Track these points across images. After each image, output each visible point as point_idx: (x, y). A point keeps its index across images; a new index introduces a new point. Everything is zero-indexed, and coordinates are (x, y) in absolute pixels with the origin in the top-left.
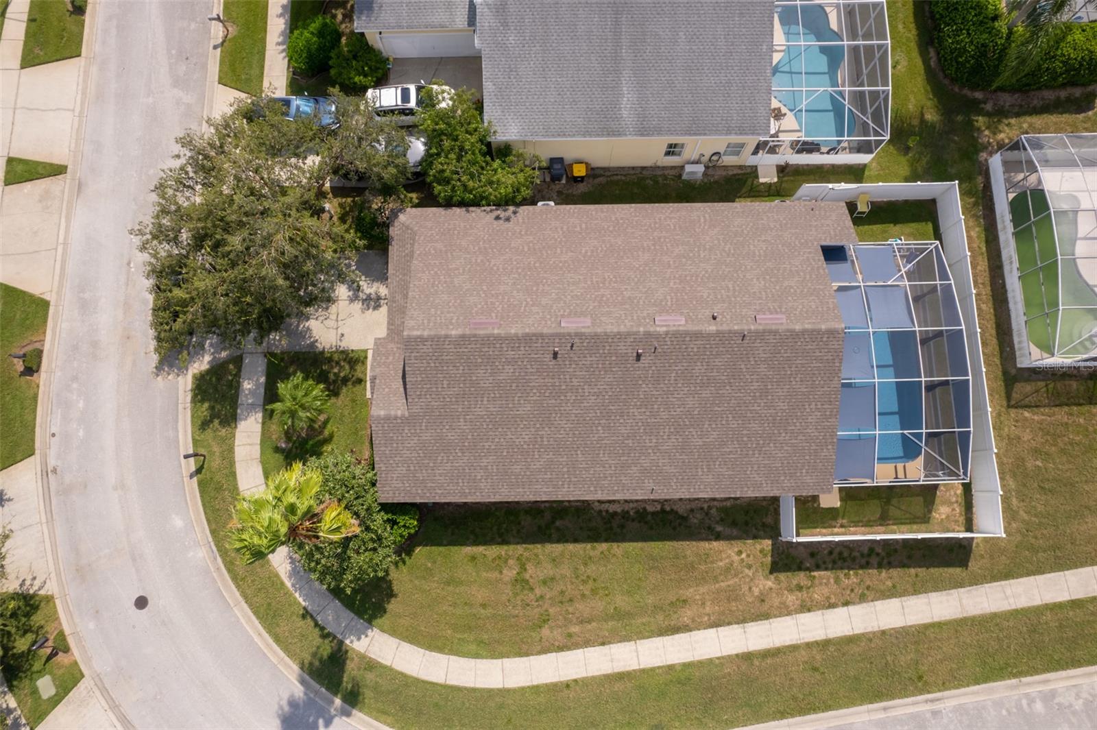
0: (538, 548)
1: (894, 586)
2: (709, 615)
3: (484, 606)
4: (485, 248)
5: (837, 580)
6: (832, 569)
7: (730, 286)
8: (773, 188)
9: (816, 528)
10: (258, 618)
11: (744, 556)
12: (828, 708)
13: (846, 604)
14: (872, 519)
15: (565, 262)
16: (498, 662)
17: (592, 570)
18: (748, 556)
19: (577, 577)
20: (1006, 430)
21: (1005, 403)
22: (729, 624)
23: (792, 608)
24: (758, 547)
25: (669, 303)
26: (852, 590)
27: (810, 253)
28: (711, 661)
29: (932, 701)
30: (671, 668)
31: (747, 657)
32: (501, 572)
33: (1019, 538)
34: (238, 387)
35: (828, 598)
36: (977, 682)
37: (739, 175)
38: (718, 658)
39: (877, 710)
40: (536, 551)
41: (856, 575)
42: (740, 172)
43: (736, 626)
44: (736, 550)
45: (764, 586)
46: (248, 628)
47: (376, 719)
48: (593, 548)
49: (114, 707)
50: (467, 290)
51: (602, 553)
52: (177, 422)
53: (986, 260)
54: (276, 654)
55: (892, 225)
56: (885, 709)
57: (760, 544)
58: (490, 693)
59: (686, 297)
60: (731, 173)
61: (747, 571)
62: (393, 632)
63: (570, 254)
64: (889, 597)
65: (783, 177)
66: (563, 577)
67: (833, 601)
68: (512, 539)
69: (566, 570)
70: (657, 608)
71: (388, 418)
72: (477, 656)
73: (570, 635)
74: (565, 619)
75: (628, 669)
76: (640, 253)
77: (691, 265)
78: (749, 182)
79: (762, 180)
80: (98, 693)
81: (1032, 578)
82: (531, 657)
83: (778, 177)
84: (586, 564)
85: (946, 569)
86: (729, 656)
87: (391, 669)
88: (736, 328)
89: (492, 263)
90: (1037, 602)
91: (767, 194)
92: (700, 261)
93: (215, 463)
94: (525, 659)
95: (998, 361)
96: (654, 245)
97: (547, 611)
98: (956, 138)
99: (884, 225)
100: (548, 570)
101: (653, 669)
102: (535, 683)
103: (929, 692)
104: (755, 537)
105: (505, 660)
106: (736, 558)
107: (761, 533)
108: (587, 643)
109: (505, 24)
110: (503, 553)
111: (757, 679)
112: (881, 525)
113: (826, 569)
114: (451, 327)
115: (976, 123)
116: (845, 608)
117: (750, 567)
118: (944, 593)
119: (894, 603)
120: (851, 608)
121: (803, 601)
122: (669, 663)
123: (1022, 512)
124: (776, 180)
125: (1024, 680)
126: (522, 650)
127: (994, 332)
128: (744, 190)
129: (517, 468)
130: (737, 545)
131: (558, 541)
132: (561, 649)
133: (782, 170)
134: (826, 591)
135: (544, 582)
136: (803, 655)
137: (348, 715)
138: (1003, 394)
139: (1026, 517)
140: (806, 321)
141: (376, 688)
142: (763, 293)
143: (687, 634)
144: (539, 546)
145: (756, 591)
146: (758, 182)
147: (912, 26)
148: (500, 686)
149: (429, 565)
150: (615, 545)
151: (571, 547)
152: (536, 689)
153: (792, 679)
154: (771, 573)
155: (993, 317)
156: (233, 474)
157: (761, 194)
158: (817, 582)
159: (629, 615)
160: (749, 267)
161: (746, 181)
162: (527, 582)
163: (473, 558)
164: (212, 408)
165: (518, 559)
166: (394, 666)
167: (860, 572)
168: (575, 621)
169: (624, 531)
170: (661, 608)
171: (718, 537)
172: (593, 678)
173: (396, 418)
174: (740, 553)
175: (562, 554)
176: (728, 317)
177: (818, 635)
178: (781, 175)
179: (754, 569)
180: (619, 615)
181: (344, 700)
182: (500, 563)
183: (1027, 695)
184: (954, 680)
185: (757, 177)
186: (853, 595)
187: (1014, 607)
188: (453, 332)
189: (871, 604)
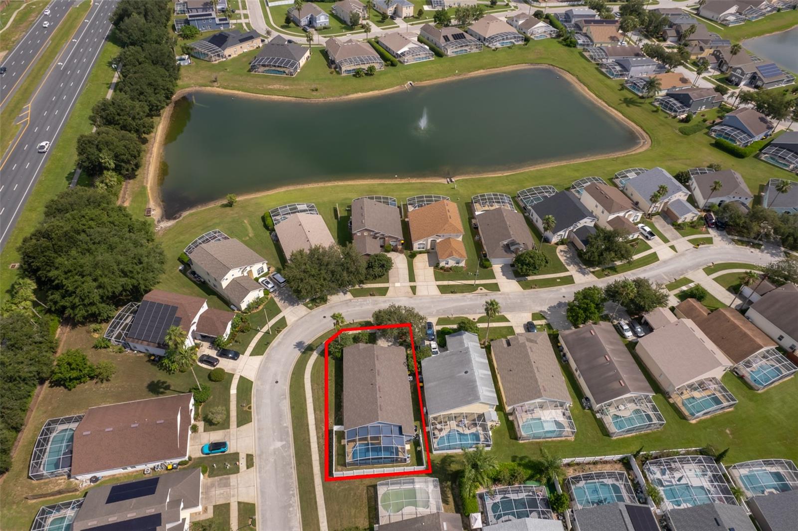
1: (322, 458)
2: (318, 417)
4: (396, 361)
8: (423, 430)
12: (295, 443)
15: (393, 374)
16: (310, 377)
26: (321, 448)
27: (399, 422)
28: (307, 418)
29: (294, 467)
35: (320, 443)
36: (298, 478)
37: (426, 422)
39: (293, 454)
43: (315, 422)
44: (332, 422)
47: (300, 357)
48: (333, 393)
50: (385, 356)
51: (332, 395)
52: (361, 319)
54: (313, 339)
56: (293, 456)
60: (426, 420)
62: (317, 358)
65: (426, 433)
68: (336, 377)
71: (358, 347)
72: (311, 373)
73: (315, 390)
74: (318, 389)
75: (307, 401)
76: (396, 388)
77: (394, 397)
84: (330, 392)
88: (378, 401)
89: (392, 362)
92: (395, 399)
94: (310, 382)
97: (320, 385)
98: (443, 476)
101: (306, 406)
103: (296, 467)
105: (310, 379)
106: (330, 422)
110: (333, 376)
111: (303, 427)
112: (337, 454)
114: (377, 353)
118: (320, 470)
120: (317, 448)
121: (320, 437)
122: (307, 409)
124: (426, 430)
125: (298, 489)
126: (312, 381)
128: (422, 423)
131: (335, 387)
133: (428, 432)
134: (322, 442)
137: (301, 352)
141: (305, 356)
143: (314, 413)
144: (334, 383)
145: (322, 427)
148: (305, 378)
149: (331, 363)
150: (334, 396)
153: (302, 435)
156: (351, 330)
157: (421, 427)
158: (324, 440)
159: (318, 401)
160: (394, 408)
162: (327, 381)
163: (332, 371)
164: (363, 325)
165: (332, 379)
166: (310, 359)
168: (318, 391)
169: (338, 399)
170: (319, 407)
171: (335, 418)
172: (305, 395)
175: (332, 387)
176: (381, 400)
180: (318, 399)
181: (304, 352)
182: (331, 376)
183: (294, 490)
184: (299, 472)
185: (426, 426)
189: (318, 453)
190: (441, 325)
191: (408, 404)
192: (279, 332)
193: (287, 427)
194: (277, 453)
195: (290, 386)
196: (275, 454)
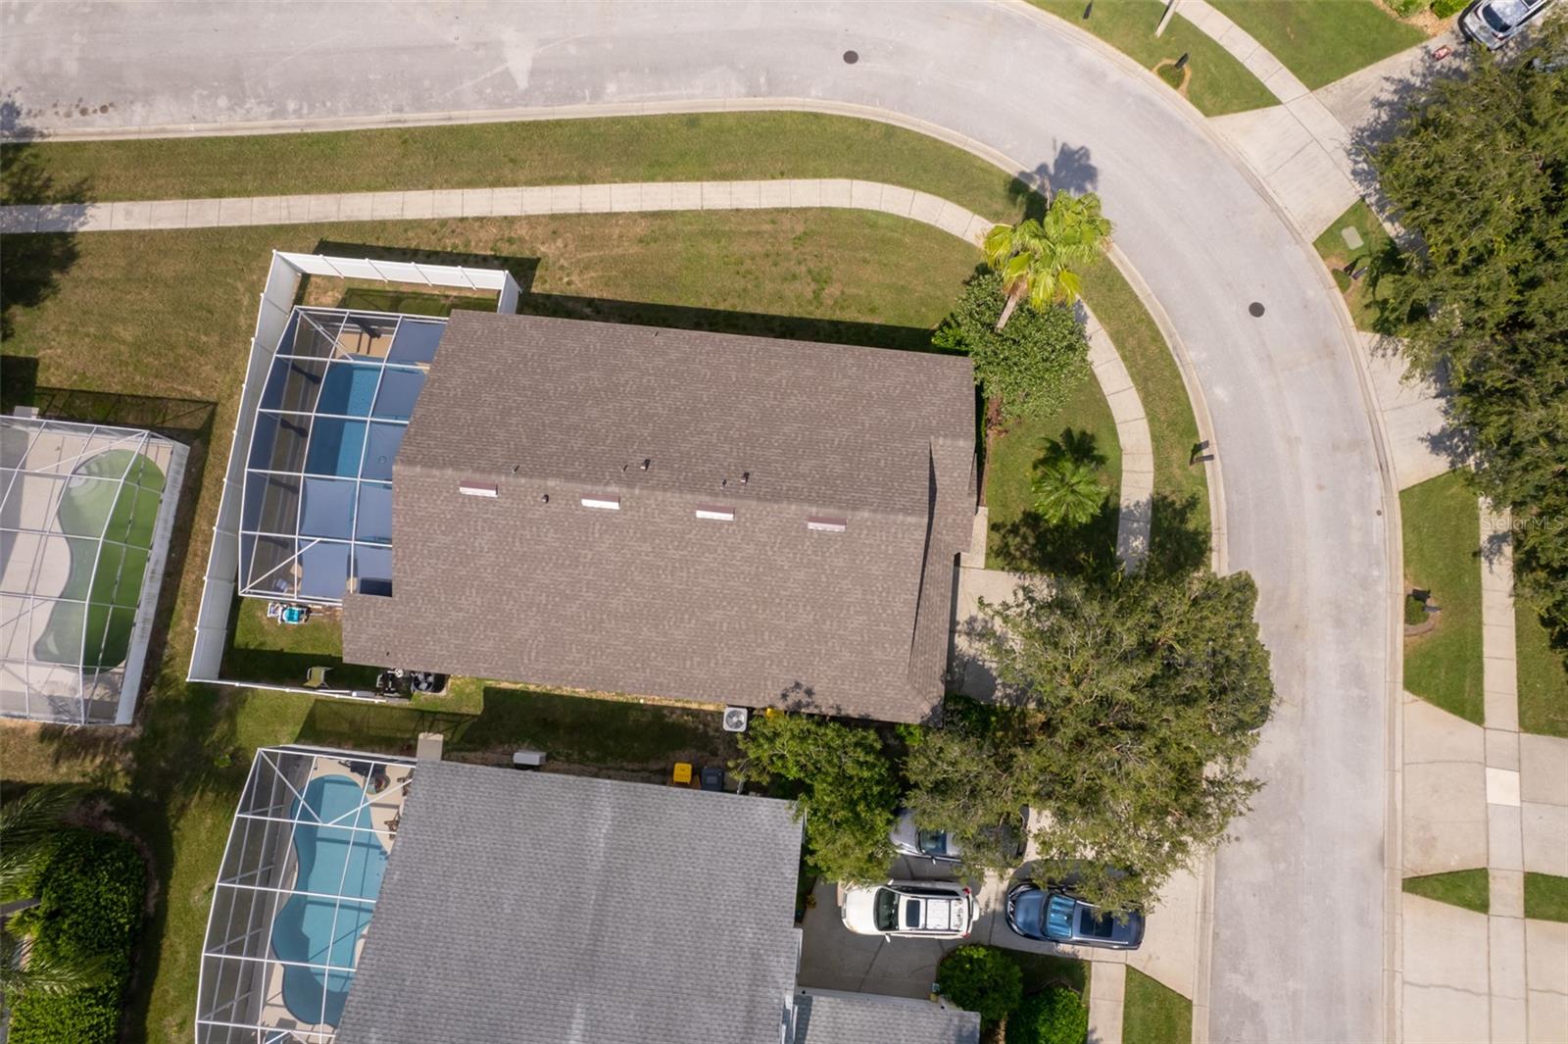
0: (798, 313)
1: (406, 231)
2: (617, 225)
3: (865, 261)
4: (819, 643)
5: (467, 244)
6: (470, 255)
7: (517, 544)
8: (427, 724)
9: (477, 299)
10: (1123, 279)
11: (566, 280)
12: (510, 125)
13: (462, 220)
14: (410, 301)
15: (718, 607)
16: (854, 205)
17: (739, 284)
18: (561, 279)
19: (757, 278)
20: (228, 379)
21: (219, 409)
22: (596, 214)
23: (524, 222)
24: (547, 286)
25: (598, 527)
26: (453, 232)
27: (408, 584)
28: (624, 181)
29: (399, 121)
30: (669, 179)
31: (583, 180)
32: (843, 293)
33: (254, 264)
34: (1152, 545)
35: (481, 227)
36: (347, 134)
37: (469, 750)
38: (616, 182)
39: (459, 119)
40: (800, 310)
41: (445, 247)
42: (466, 754)
43: (591, 211)
44: (573, 287)
45: (549, 247)
46: (1134, 269)
47: (993, 166)
48: (734, 306)
50: (845, 578)
51: (725, 300)
52: (1228, 511)
53: (182, 586)
55: (286, 651)
56: (450, 119)
57: (544, 289)
58: (868, 177)
59: (575, 533)
60: (479, 754)
61: (566, 265)
63: (711, 619)
64: (415, 221)
65: (409, 739)
66: (772, 280)
67: (477, 224)
69: (769, 286)
70: (672, 238)
71: (955, 436)
72: (879, 213)
73: (773, 222)
74: (776, 238)
75: (714, 183)
77: (561, 583)
78: (457, 737)
79: (440, 738)
80: (1296, 226)
81: (254, 223)
82: (818, 205)
83: (416, 740)
84: (745, 290)
85: (345, 241)
86: (603, 183)
87: (976, 211)
89: (811, 616)
90: (257, 200)
91: (438, 716)
92: (547, 586)
93: (1179, 455)
94: (826, 205)
95: (211, 457)
96: (602, 621)
97: (795, 249)
98: (163, 764)
99: (297, 651)
100: (789, 290)
101: (688, 179)
102: (818, 180)
103: (400, 129)
104: (549, 297)
105: (848, 206)
106: (575, 278)
107: (540, 301)
108: (755, 212)
110: (838, 312)
111: (577, 159)
112: (403, 293)
113: (476, 256)
114: (869, 523)
115: (129, 783)
116: (465, 215)
117: (562, 267)
118: (353, 219)
119: (410, 214)
120: (460, 215)
121: (510, 228)
122: (669, 184)
123: (242, 290)
124: (421, 736)
125: (298, 131)
126: (828, 214)
127: (204, 493)
128: (465, 726)
130: (571, 291)
131: (773, 317)
132: (785, 210)
133: (409, 749)
134: (483, 234)
135: (794, 277)
136: (522, 176)
137: (1023, 173)
138: (217, 418)
139: (239, 285)
140: (436, 480)
141: (992, 194)
142: (479, 528)
143: (644, 209)
144: (796, 315)
145: (560, 243)
146: (445, 736)
147: (166, 954)
148: (855, 182)
149: (923, 310)
150: (709, 306)
151: (760, 310)
152: (817, 174)
153: (540, 154)
154: (539, 259)
155: (199, 511)
156: (1155, 438)
157: (445, 717)
158: (490, 245)
159: (704, 234)
160: (489, 571)
161: (462, 738)
162: (813, 280)
163: (872, 310)
165: (821, 304)
166: (970, 214)
167: (439, 249)
168: (766, 236)
170: (668, 237)
172: (754, 178)
173: (945, 436)
174: (569, 283)
175: (771, 303)
176: (529, 498)
177: (501, 193)
178: (412, 742)
179: (557, 265)
180: (715, 235)
181: (1026, 187)
182: (842, 303)
183: (300, 117)
184: (368, 136)
185: (445, 743)
186: (454, 227)
187: (284, 197)
188: (866, 514)
189: (436, 216)
190: (1126, 1007)
191: (526, 661)
192: (1173, 75)
193: (596, 96)
194: (481, 53)
195: (816, 116)
196: (478, 46)
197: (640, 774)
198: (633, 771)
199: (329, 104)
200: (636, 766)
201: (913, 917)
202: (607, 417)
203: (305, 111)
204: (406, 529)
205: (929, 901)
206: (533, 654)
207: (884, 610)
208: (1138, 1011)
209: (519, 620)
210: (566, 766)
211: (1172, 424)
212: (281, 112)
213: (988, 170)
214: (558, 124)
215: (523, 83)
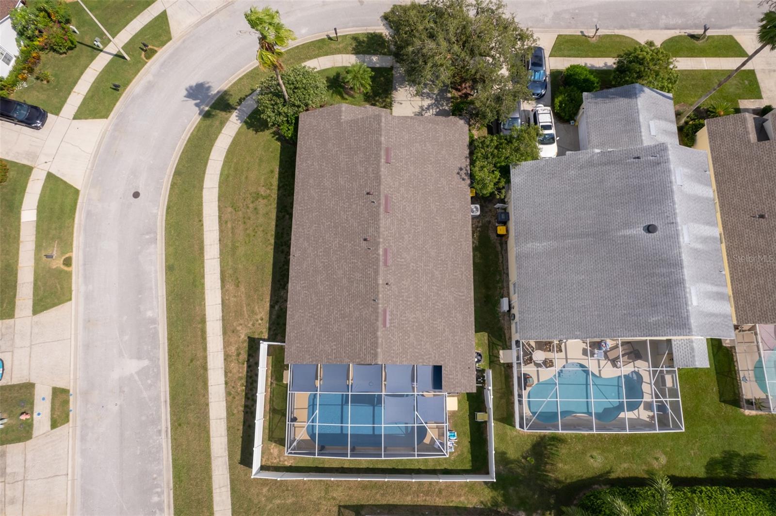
0: (274, 205)
1: (233, 414)
2: (229, 299)
3: (246, 178)
4: (440, 163)
5: (241, 378)
6: (247, 376)
7: (411, 299)
8: (496, 359)
9: (272, 367)
10: (252, 70)
11: (260, 321)
12: (170, 367)
13: (226, 383)
14: (274, 403)
15: (430, 206)
16: (217, 186)
17: (260, 234)
18: (260, 324)
19: (257, 226)
20: (324, 503)
21: (342, 504)
22: (223, 311)
23: (227, 349)
24: (264, 330)
25: (399, 260)
26: (233, 387)
27: (435, 357)
28: (204, 299)
29: (167, 431)
30: (203, 277)
31: (203, 321)
32: (263, 186)
33: (256, 501)
34: (374, 54)
35: (231, 372)
36: (174, 460)
37: (505, 337)
38: (205, 304)
39: (166, 397)
41: (242, 391)
42: (507, 338)
43: (221, 315)
44: (264, 317)
45: (241, 333)
46: (248, 66)
47: (196, 127)
48: (272, 235)
49: (217, 11)
50: (411, 150)
51: (269, 240)
52: (357, 27)
53: (443, 505)
54: (234, 79)
55: (469, 440)
56: (166, 401)
57: (266, 332)
58: (202, 180)
59: (403, 271)
60: (506, 331)
61: (251, 323)
62: (238, 134)
63: (435, 210)
64: (227, 410)
65: (504, 367)
66: (257, 219)
67: (229, 375)
68: (280, 192)
69: (261, 220)
70: (235, 270)
71: (340, 111)
72: (221, 174)
73: (226, 222)
74: (235, 220)
75: (205, 254)
76: (436, 250)
77: (426, 279)
78: (499, 343)
79: (501, 352)
80: (225, 4)
81: (230, 507)
82: (217, 203)
83: (504, 364)
84: (263, 231)
85: (240, 449)
86: (205, 310)
87: (220, 133)
88: (380, 296)
89: (429, 166)
90: (216, 508)
91: (491, 354)
92: (429, 286)
93: (333, 45)
94: (217, 199)
95: (371, 502)
96: (441, 260)
97: (241, 210)
98: (536, 496)
99: (469, 434)
100: (262, 210)
101: (203, 267)
102: (204, 204)
103: (171, 429)
104: (270, 329)
105: (218, 189)
106: (259, 317)
107: (272, 333)
108: (221, 231)
109: (581, 168)
110: (273, 187)
111: (191, 326)
112: (270, 408)
113: (247, 372)
114: (386, 138)
115: (548, 512)
116: (224, 382)
117: (253, 325)
118: (227, 447)
119: (224, 414)
120: (224, 386)
121: (231, 356)
122: (206, 276)
123: (271, 505)
124: (502, 361)
125: (172, 492)
126: (222, 197)
127: (391, 503)
128: (494, 339)
129: (311, 181)
130: (266, 318)
131: (277, 217)
132: (220, 217)
133: (509, 366)
134: (235, 371)
135: (256, 209)
136: (200, 354)
137: (200, 114)
138: (348, 503)
139: (268, 508)
140: (384, 341)
141: (211, 126)
142: (405, 319)
143: (220, 287)
144: (276, 206)
145: (239, 328)
146: (500, 349)
147: (627, 475)
148: (204, 187)
149: (271, 150)
150: (273, 247)
151: (273, 223)
152: (200, 204)
153: (188, 346)
154: (249, 337)
155: (401, 503)
156: (327, 54)
157: (491, 350)
158: (241, 366)
159: (234, 254)
160: (424, 314)
161: (500, 341)
162: (257, 199)
163: (272, 172)
164: (364, 42)
165: (269, 195)
166: (221, 134)
167: (244, 393)
168: (234, 225)
169: (280, 253)
170: (235, 272)
171: (272, 307)
172: (203, 234)
173: (340, 116)
174: (262, 319)
175: (270, 218)
176: (388, 293)
177: (211, 364)
178: (505, 365)
179: (252, 327)
180: (234, 248)
181: (208, 111)
182: (268, 186)
183: (163, 492)
184: (176, 447)
185: (503, 349)
186: (231, 388)
187: (214, 491)
188: (383, 139)
189: (225, 399)
190: (565, 57)
191: (464, 298)
192: (150, 54)
193: (154, 321)
194: (126, 389)
195: (168, 208)
196: (122, 391)
197: (504, 254)
198: (503, 258)
199: (155, 476)
200: (500, 257)
201: (548, 127)
202: (342, 266)
203: (159, 490)
204: (409, 357)
205: (540, 121)
206: (460, 294)
207: (423, 135)
208: (566, 52)
209: (446, 300)
210: (505, 289)
211: (320, 48)
212: (160, 506)
213: (198, 128)
214: (170, 339)
215: (146, 363)
